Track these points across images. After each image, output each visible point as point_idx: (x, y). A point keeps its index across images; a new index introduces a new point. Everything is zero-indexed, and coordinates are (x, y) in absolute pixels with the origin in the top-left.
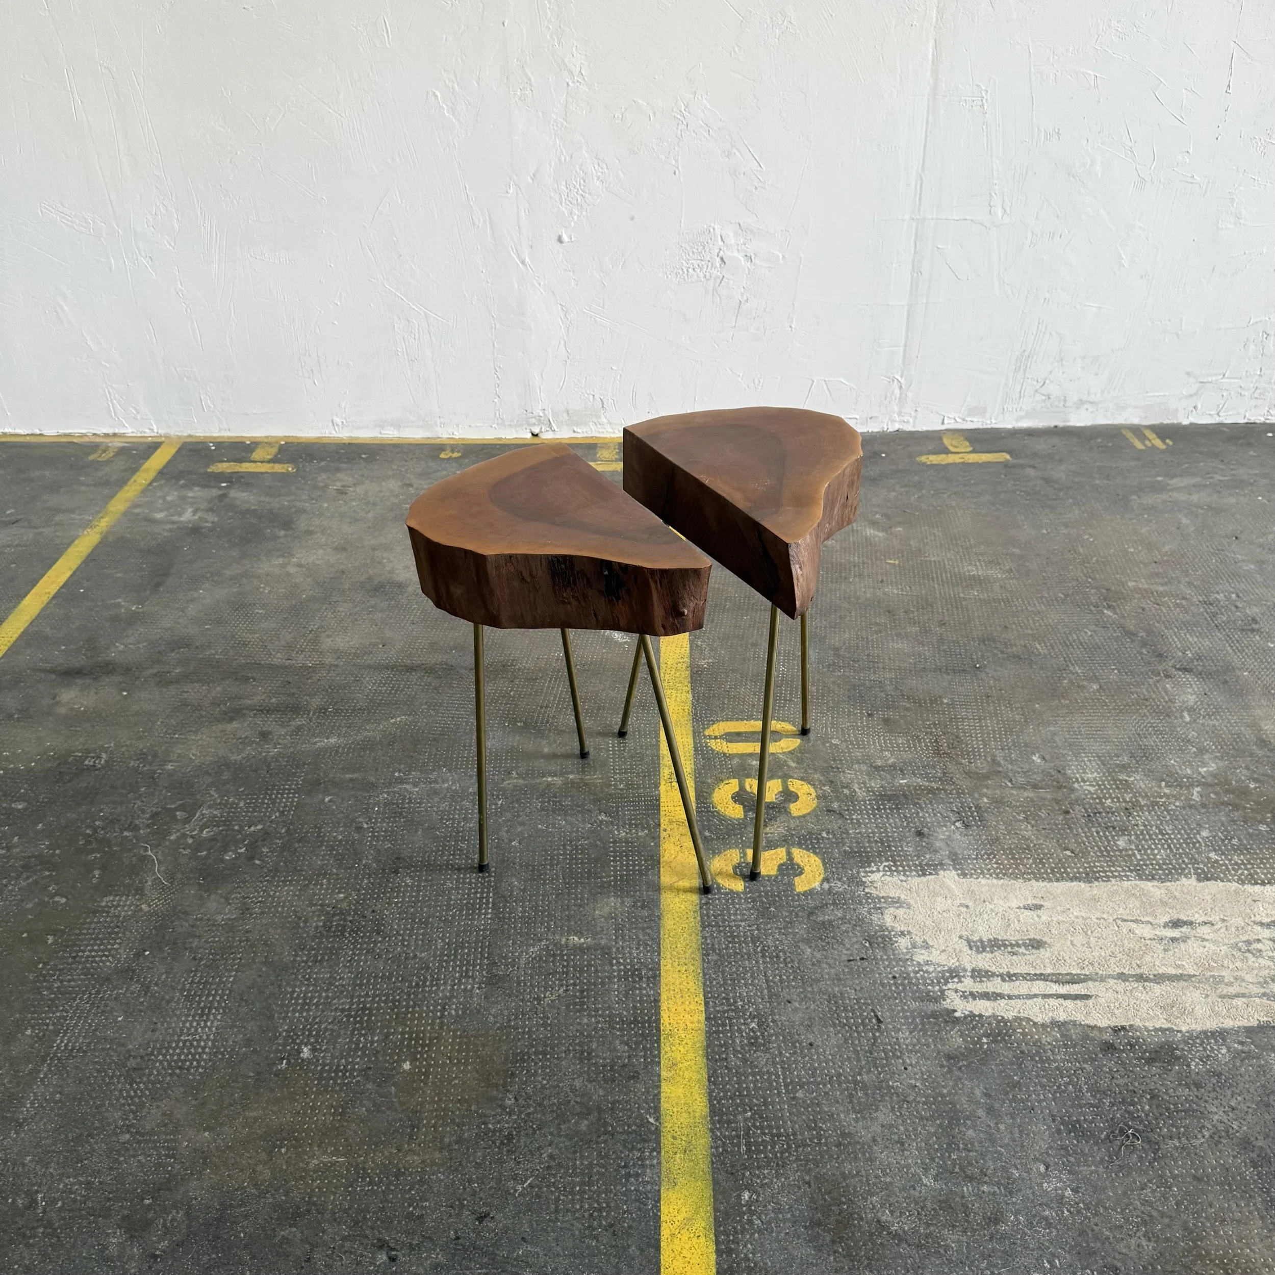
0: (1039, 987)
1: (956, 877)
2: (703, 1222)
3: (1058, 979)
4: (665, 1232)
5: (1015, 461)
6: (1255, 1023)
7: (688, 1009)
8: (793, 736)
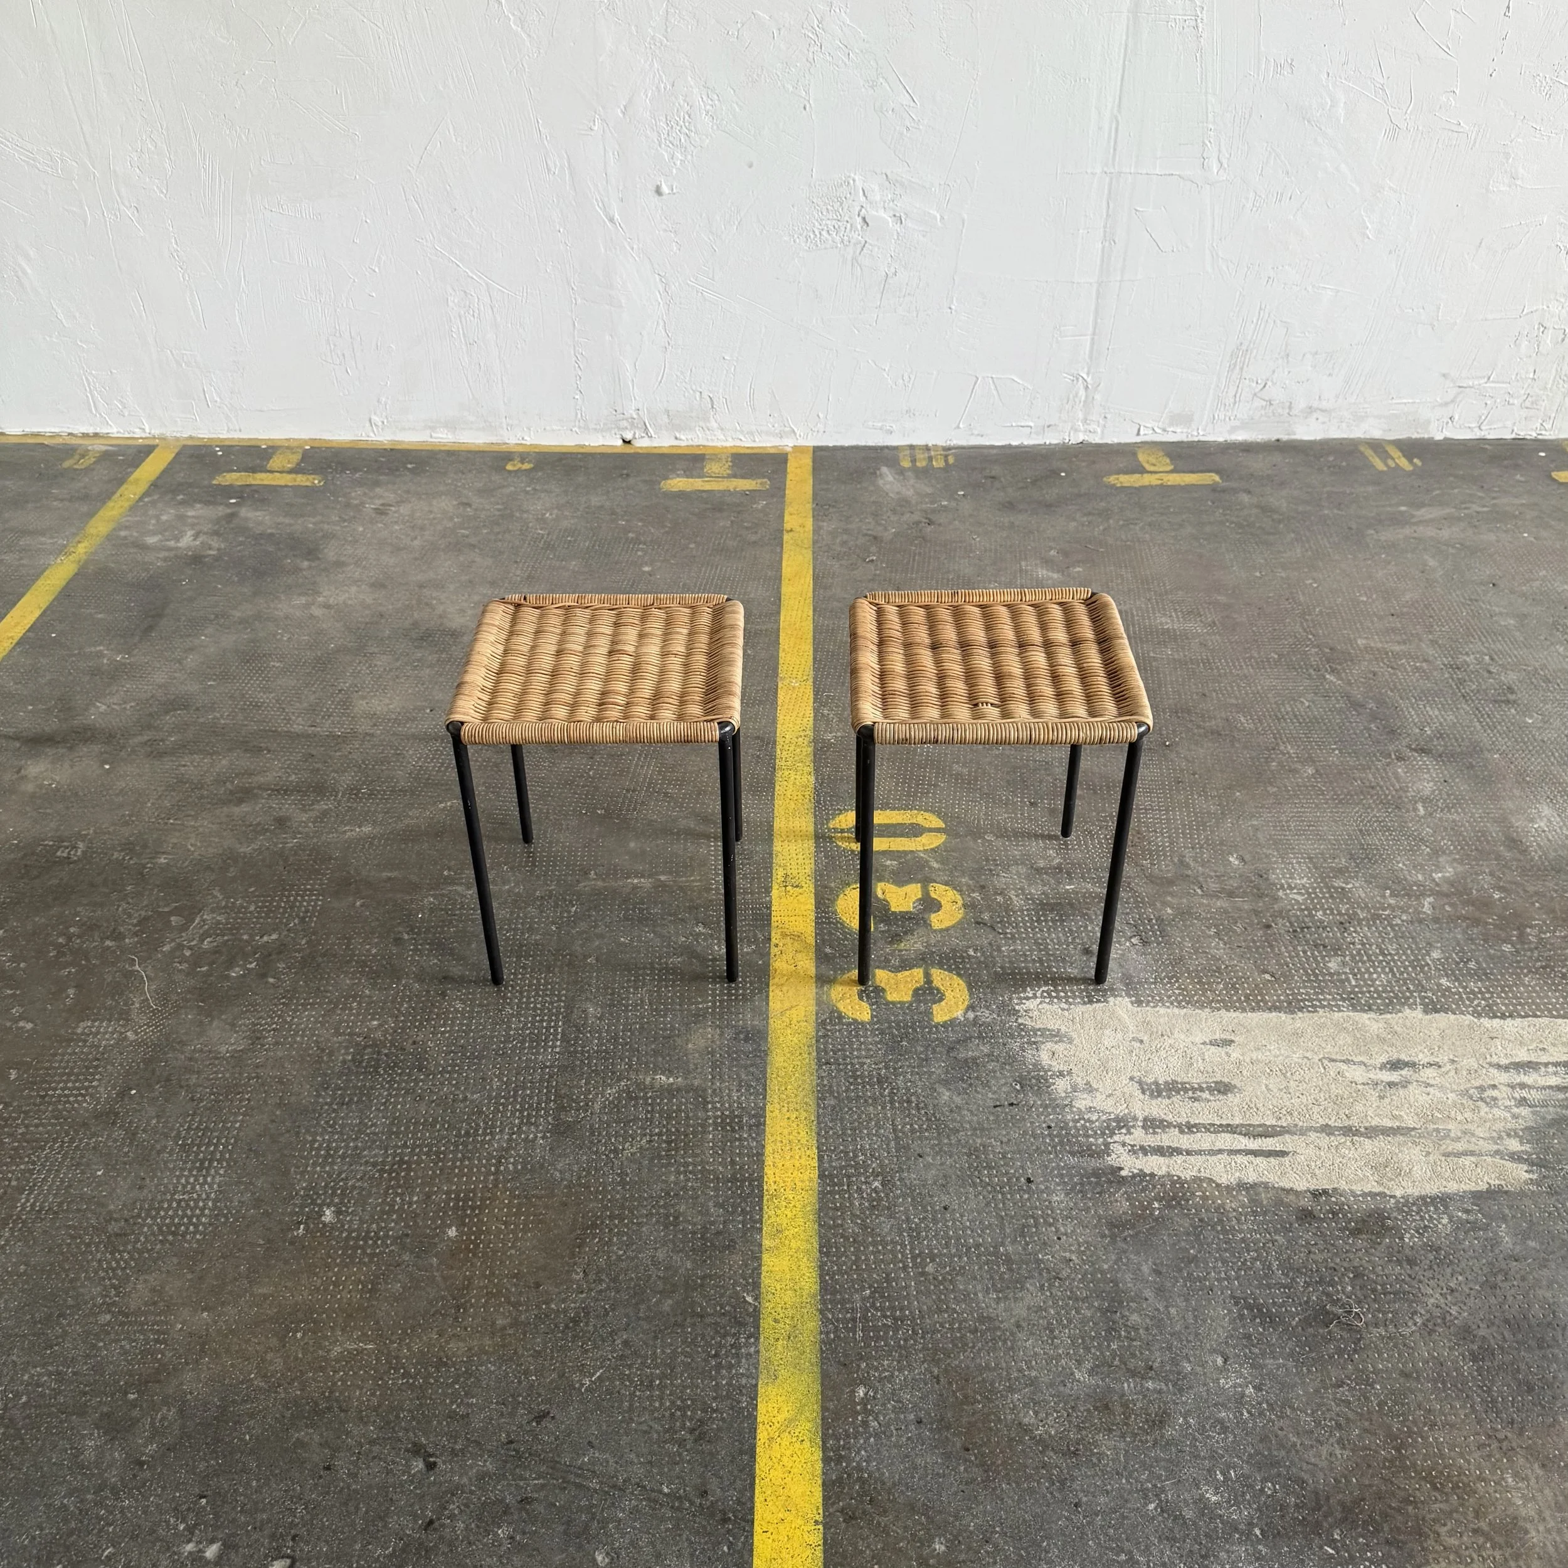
0: (1225, 1141)
1: (1130, 1005)
2: (808, 1426)
3: (1249, 1131)
4: (762, 1435)
5: (1226, 484)
6: (1483, 1187)
7: (797, 1165)
8: (938, 830)
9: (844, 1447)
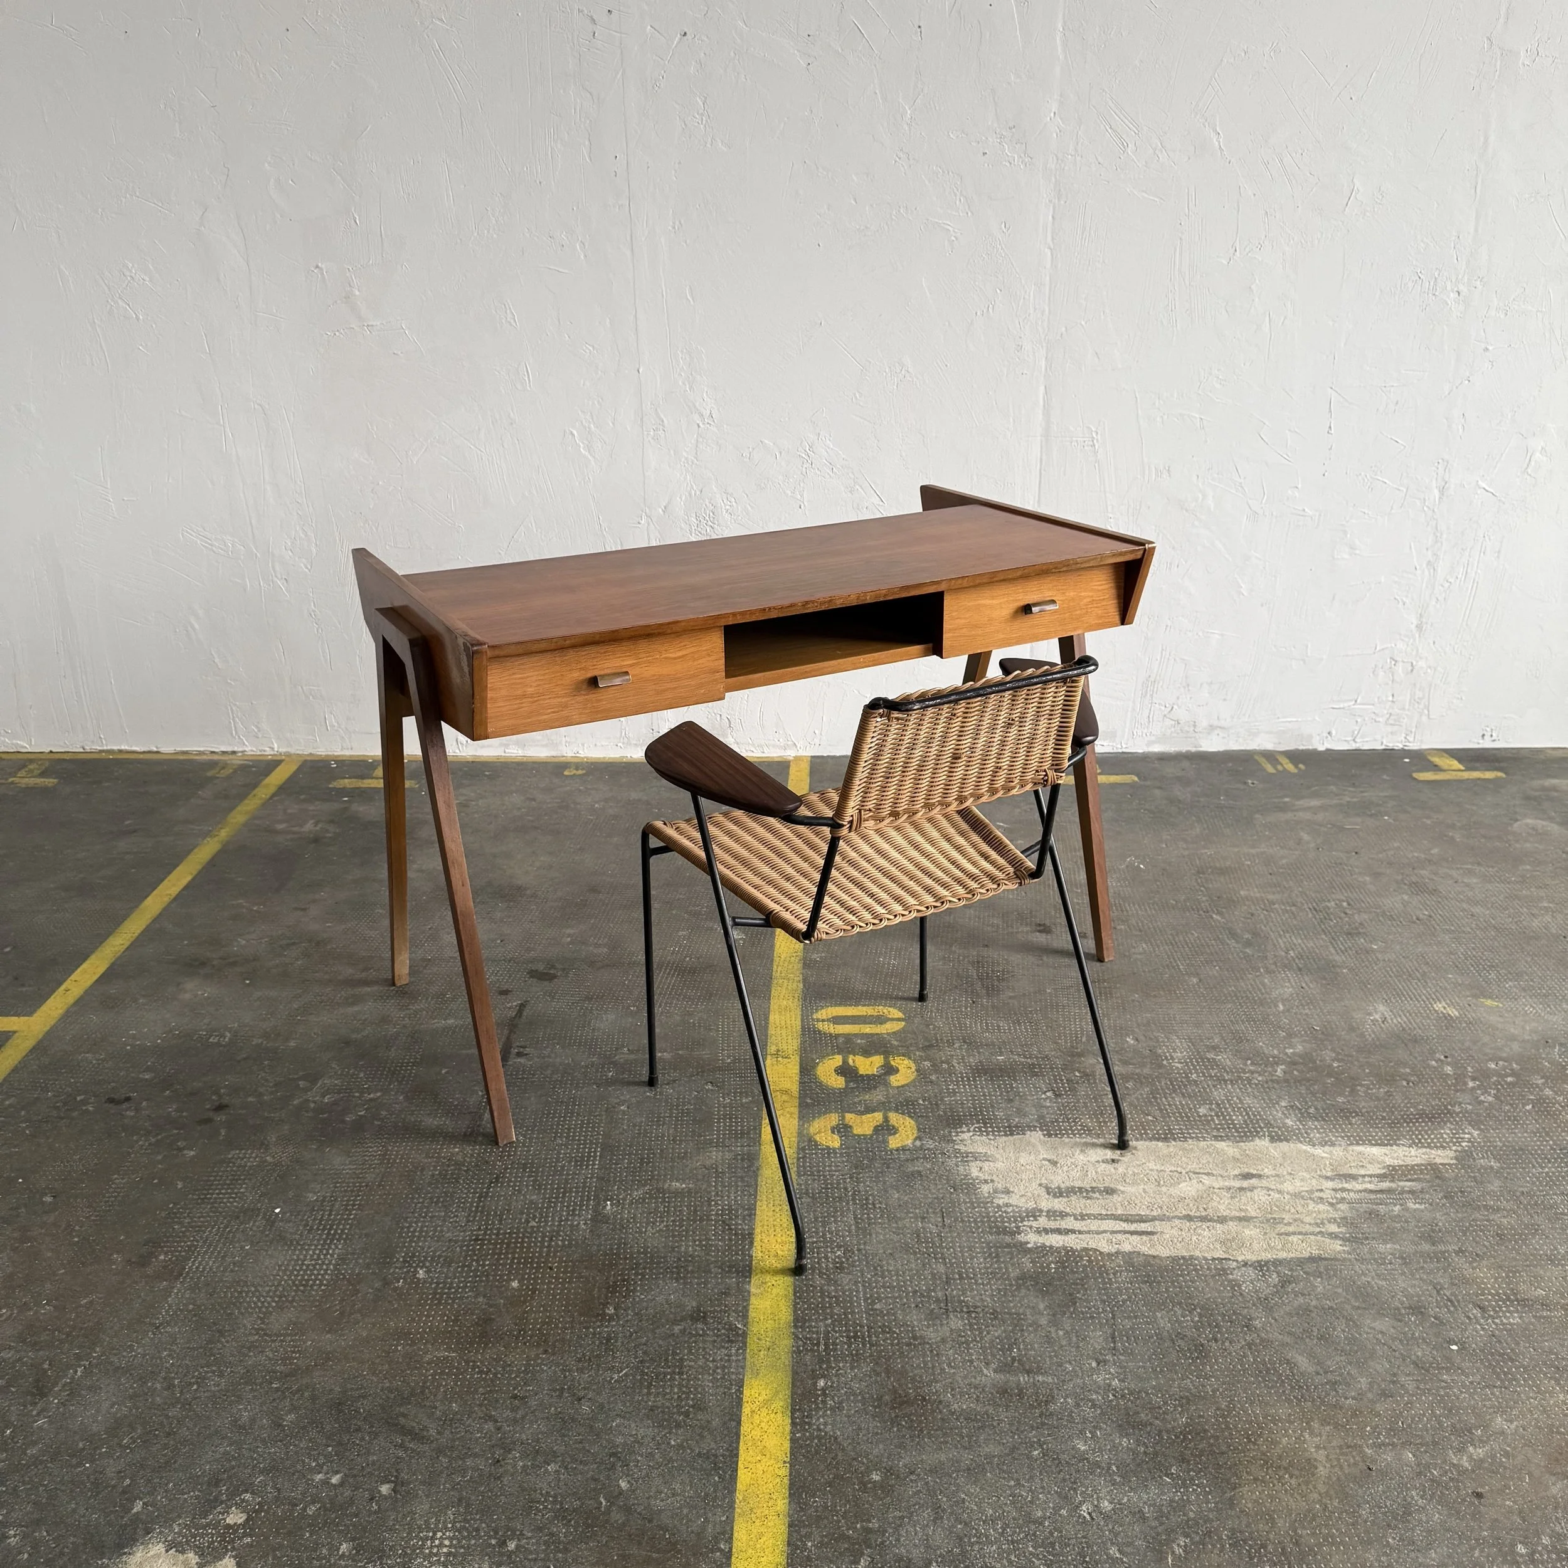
0: (1109, 1225)
1: (1042, 1137)
2: (781, 1403)
3: (1127, 1219)
4: (746, 1410)
5: (1142, 783)
6: (1306, 1255)
7: (779, 1240)
8: (899, 1020)
9: (807, 1417)
